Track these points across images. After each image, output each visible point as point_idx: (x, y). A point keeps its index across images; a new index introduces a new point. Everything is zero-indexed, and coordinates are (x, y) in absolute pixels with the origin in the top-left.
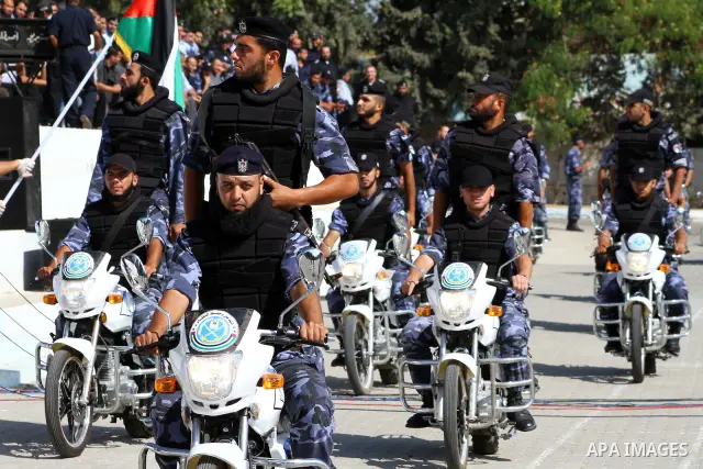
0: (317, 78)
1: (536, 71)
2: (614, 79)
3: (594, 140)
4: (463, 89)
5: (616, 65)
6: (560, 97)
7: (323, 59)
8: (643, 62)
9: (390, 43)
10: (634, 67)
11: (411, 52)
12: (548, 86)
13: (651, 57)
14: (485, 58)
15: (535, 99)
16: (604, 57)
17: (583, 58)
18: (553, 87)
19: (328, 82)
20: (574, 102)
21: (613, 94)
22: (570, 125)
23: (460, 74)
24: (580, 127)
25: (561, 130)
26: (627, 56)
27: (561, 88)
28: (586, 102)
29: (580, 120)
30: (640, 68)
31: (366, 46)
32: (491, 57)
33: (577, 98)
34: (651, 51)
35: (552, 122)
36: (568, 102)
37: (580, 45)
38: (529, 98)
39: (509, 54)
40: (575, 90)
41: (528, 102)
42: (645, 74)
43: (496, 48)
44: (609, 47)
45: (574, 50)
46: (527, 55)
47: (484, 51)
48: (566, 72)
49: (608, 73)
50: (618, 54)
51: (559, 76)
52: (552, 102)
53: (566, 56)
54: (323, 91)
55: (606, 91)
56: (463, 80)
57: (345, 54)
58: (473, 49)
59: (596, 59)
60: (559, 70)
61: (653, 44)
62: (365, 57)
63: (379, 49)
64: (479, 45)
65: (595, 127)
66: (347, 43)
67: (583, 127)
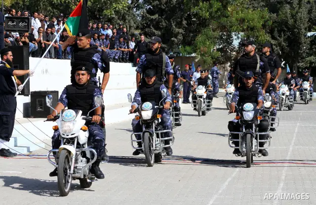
0: (122, 39)
1: (200, 38)
2: (229, 41)
3: (221, 64)
4: (173, 44)
5: (230, 36)
6: (209, 48)
7: (124, 33)
8: (239, 35)
9: (146, 27)
10: (236, 37)
11: (154, 31)
12: (204, 44)
13: (242, 33)
14: (181, 33)
15: (199, 48)
16: (225, 33)
17: (218, 33)
18: (206, 44)
19: (126, 41)
20: (214, 50)
21: (228, 47)
22: (212, 58)
23: (172, 39)
24: (216, 59)
25: (209, 60)
26: (234, 33)
27: (210, 44)
28: (218, 50)
29: (216, 56)
30: (238, 38)
31: (137, 28)
32: (184, 33)
33: (215, 48)
34: (242, 31)
35: (206, 57)
36: (212, 50)
37: (216, 29)
38: (197, 48)
39: (190, 32)
40: (214, 45)
41: (197, 49)
42: (240, 40)
43: (186, 29)
44: (226, 30)
45: (214, 31)
46: (197, 32)
47: (181, 31)
48: (211, 38)
49: (227, 39)
50: (230, 32)
51: (209, 40)
52: (206, 49)
53: (211, 33)
54: (124, 45)
55: (225, 46)
56: (173, 41)
57: (129, 31)
58: (177, 30)
59: (222, 34)
60: (209, 38)
61: (243, 29)
62: (137, 32)
63: (142, 29)
64: (179, 28)
65: (222, 59)
66: (130, 27)
67: (217, 59)
